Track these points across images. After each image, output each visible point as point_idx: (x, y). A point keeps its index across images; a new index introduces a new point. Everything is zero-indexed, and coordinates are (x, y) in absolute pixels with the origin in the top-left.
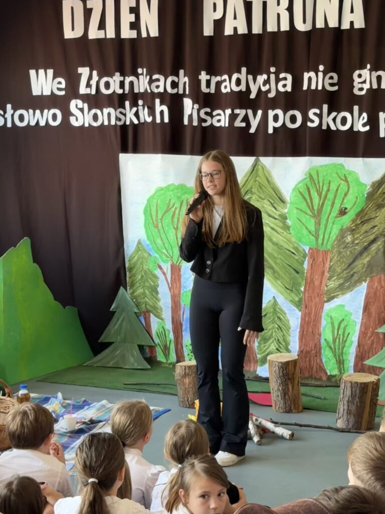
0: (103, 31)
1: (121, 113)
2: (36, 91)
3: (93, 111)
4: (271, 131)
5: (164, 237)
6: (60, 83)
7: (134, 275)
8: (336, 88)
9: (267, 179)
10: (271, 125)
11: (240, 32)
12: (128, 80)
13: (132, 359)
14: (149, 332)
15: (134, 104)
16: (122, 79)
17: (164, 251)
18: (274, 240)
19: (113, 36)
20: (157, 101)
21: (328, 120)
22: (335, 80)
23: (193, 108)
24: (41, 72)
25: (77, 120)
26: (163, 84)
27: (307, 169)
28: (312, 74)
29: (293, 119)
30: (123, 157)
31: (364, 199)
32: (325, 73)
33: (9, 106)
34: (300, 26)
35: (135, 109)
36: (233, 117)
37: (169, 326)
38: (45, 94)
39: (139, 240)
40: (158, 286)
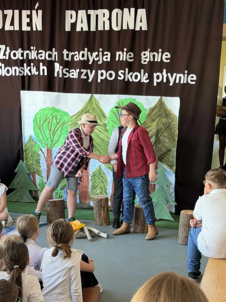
0: (13, 26)
1: (22, 69)
3: (7, 68)
4: (99, 81)
5: (43, 134)
7: (28, 154)
8: (132, 60)
9: (97, 106)
10: (100, 78)
11: (84, 30)
12: (26, 52)
13: (25, 198)
14: (34, 183)
15: (29, 65)
16: (22, 52)
17: (44, 141)
18: (100, 136)
19: (18, 29)
20: (41, 64)
21: (128, 76)
22: (132, 56)
23: (60, 68)
26: (44, 55)
27: (117, 101)
28: (121, 53)
29: (111, 75)
30: (22, 92)
31: (146, 116)
32: (127, 52)
34: (115, 28)
35: (29, 68)
36: (80, 73)
37: (45, 180)
39: (31, 136)
40: (40, 159)
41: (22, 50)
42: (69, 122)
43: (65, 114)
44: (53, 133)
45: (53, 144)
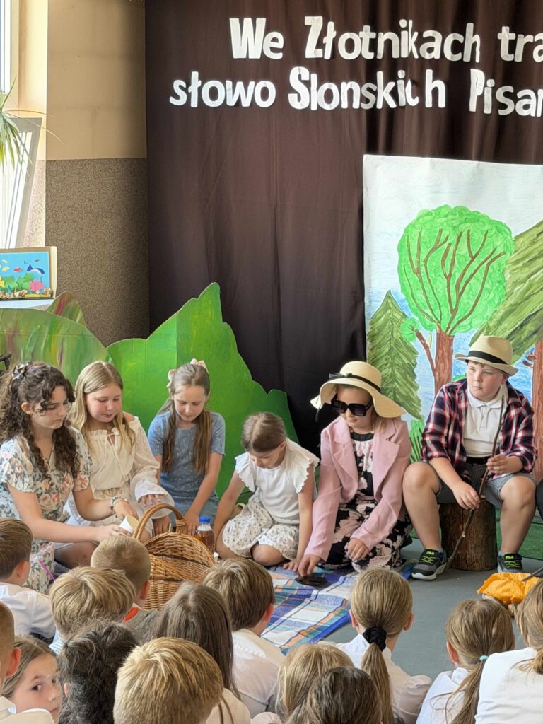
1: (369, 90)
2: (238, 52)
3: (326, 86)
5: (428, 288)
6: (275, 40)
7: (379, 346)
12: (383, 37)
15: (391, 76)
16: (373, 35)
17: (428, 311)
20: (429, 73)
23: (486, 85)
24: (248, 21)
25: (299, 100)
26: (440, 46)
30: (369, 160)
33: (195, 75)
35: (391, 85)
38: (250, 57)
39: (390, 291)
40: (415, 365)
41: (372, 31)
42: (508, 254)
43: (497, 228)
44: (457, 287)
45: (455, 321)
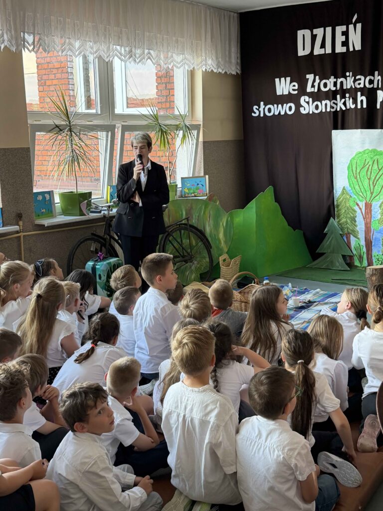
0: (324, 49)
1: (334, 103)
2: (279, 92)
3: (316, 103)
5: (361, 185)
6: (294, 86)
7: (340, 210)
12: (339, 80)
13: (338, 264)
14: (350, 247)
15: (343, 97)
16: (335, 80)
17: (361, 194)
19: (330, 52)
20: (359, 94)
24: (283, 79)
25: (305, 110)
26: (363, 82)
30: (334, 132)
33: (262, 103)
35: (343, 100)
37: (363, 243)
38: (284, 94)
39: (344, 187)
40: (356, 217)
41: (334, 78)
44: (373, 183)
45: (373, 197)
